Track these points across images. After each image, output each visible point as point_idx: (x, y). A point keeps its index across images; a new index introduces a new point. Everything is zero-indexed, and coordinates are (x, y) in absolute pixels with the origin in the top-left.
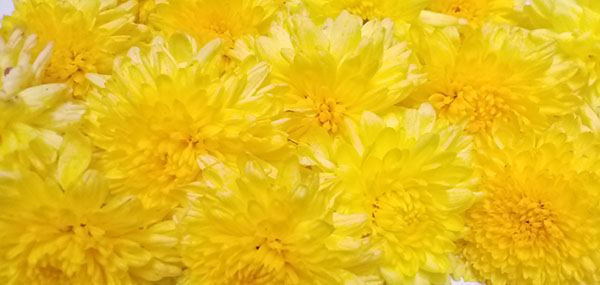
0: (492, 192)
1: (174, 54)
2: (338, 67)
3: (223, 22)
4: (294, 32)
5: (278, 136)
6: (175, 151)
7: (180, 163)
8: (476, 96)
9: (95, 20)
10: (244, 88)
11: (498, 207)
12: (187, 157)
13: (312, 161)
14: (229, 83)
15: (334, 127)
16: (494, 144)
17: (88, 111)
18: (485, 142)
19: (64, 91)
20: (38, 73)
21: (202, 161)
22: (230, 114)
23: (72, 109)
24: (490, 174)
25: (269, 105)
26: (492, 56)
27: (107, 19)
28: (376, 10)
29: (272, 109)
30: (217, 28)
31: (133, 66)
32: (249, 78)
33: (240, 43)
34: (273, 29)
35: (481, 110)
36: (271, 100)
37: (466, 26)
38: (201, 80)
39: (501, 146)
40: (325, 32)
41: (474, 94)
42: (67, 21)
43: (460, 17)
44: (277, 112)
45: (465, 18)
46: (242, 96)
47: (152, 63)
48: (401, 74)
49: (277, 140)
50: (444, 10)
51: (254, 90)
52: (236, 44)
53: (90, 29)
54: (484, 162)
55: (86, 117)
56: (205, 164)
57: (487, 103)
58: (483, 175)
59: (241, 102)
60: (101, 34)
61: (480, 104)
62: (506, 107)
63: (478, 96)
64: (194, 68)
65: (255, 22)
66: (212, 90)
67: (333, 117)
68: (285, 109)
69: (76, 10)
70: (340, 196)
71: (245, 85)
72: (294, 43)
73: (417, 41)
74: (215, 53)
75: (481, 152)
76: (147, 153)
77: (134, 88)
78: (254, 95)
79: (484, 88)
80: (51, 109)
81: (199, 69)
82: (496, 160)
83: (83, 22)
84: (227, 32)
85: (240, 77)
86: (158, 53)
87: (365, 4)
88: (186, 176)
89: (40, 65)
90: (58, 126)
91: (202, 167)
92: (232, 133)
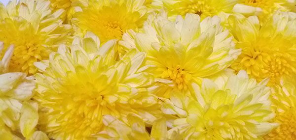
0: (282, 122)
1: (86, 50)
2: (187, 51)
3: (115, 22)
4: (159, 29)
5: (152, 97)
6: (89, 112)
7: (93, 118)
8: (270, 60)
9: (38, 26)
10: (129, 69)
11: (285, 131)
12: (96, 116)
13: (172, 111)
14: (120, 67)
15: (185, 88)
16: (282, 92)
17: (37, 86)
18: (277, 91)
19: (21, 77)
20: (6, 65)
21: (106, 120)
22: (122, 88)
23: (27, 87)
24: (281, 111)
25: (145, 79)
26: (279, 35)
27: (46, 25)
28: (206, 6)
29: (148, 81)
30: (112, 25)
31: (61, 60)
32: (132, 63)
33: (126, 35)
34: (146, 27)
35: (273, 67)
36: (146, 76)
37: (261, 12)
38: (103, 68)
39: (287, 94)
40: (176, 25)
41: (269, 58)
42: (22, 29)
43: (256, 6)
44: (150, 83)
45: (260, 6)
46: (128, 74)
47: (73, 57)
48: (225, 52)
49: (151, 100)
50: (246, 2)
51: (135, 70)
52: (123, 36)
53: (36, 33)
54: (277, 103)
55: (35, 90)
56: (108, 122)
57: (276, 63)
58: (276, 112)
59: (128, 78)
60: (42, 35)
61: (272, 63)
62: (288, 65)
63: (272, 59)
64: (98, 60)
65: (135, 20)
66: (110, 73)
67: (184, 81)
68: (155, 81)
69: (27, 21)
70: (191, 135)
71: (130, 67)
72: (159, 39)
73: (232, 25)
74: (111, 49)
75: (276, 98)
76: (72, 113)
77: (63, 73)
78: (135, 73)
79: (275, 55)
80: (15, 88)
81: (101, 60)
82: (284, 102)
83: (32, 29)
84: (118, 28)
85: (127, 63)
86: (76, 51)
87: (200, 3)
88: (96, 127)
89: (6, 60)
90: (20, 97)
91: (106, 124)
92: (124, 100)
